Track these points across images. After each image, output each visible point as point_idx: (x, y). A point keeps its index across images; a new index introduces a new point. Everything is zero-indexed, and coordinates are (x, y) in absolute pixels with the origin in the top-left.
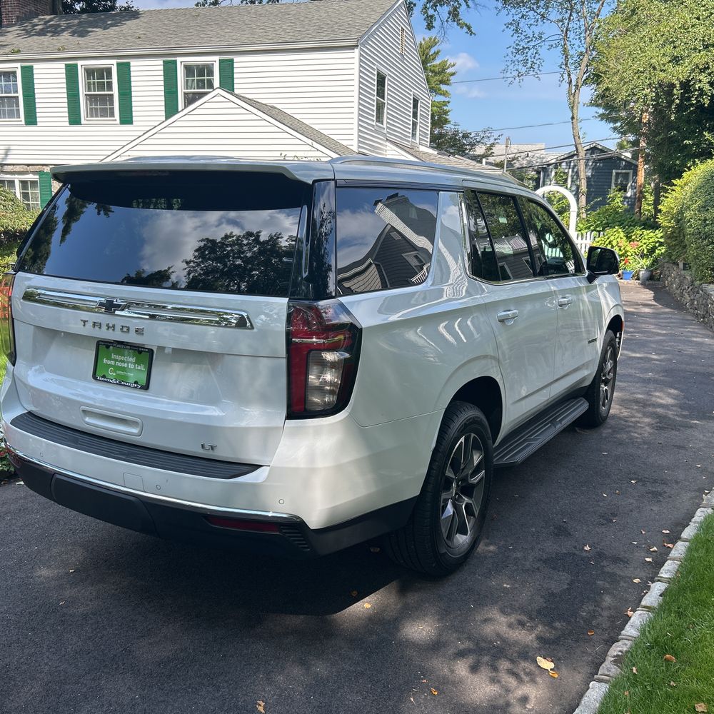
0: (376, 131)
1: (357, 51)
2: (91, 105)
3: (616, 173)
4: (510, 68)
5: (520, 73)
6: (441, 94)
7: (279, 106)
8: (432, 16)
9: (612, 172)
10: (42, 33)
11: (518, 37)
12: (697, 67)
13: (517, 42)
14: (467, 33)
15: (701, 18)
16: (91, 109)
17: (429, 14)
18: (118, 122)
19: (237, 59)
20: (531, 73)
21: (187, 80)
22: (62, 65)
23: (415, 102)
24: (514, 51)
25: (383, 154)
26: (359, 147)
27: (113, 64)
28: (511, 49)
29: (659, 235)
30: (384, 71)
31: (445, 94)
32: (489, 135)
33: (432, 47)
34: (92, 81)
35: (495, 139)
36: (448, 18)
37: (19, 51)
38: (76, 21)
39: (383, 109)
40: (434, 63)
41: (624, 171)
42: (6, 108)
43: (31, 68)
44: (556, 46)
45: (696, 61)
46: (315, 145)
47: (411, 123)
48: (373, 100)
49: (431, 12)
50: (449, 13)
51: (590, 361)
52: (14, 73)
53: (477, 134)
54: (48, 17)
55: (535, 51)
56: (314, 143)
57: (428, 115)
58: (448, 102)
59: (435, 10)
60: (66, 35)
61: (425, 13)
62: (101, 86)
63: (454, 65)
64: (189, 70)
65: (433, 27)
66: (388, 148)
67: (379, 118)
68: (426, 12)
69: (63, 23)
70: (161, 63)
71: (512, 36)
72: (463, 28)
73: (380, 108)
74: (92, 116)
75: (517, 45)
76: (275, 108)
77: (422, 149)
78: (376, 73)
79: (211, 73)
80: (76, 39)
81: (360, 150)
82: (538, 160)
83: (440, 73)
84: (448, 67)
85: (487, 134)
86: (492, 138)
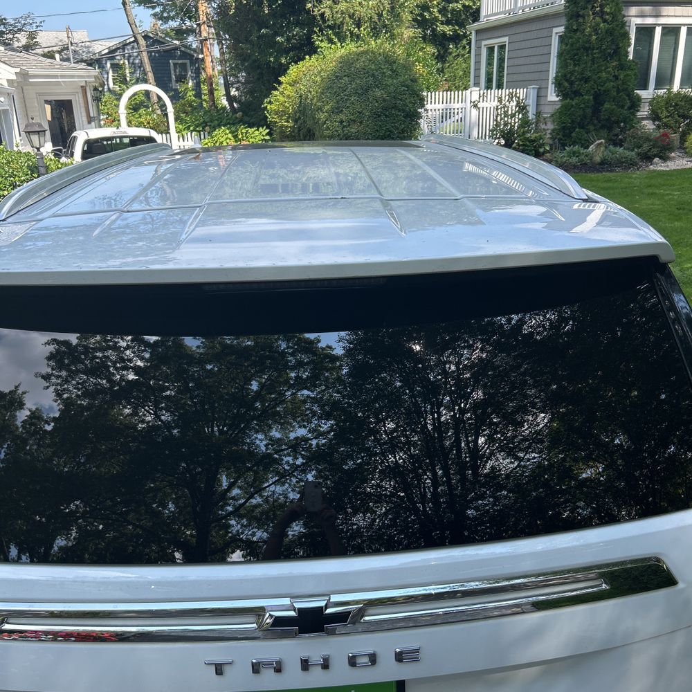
3: (174, 64)
9: (169, 63)
29: (264, 133)
32: (31, 21)
35: (37, 26)
41: (180, 62)
53: (17, 21)
82: (84, 49)
85: (28, 21)
86: (34, 25)
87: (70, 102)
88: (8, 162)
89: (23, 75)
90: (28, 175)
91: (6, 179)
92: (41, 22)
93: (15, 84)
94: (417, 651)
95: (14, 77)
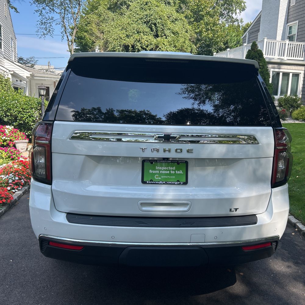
4: (39, 30)
5: (44, 33)
11: (42, 17)
12: (137, 40)
13: (41, 19)
14: (15, 11)
15: (134, 21)
20: (49, 34)
24: (40, 23)
25: (3, 64)
28: (39, 22)
30: (1, 23)
32: (33, 60)
39: (1, 42)
44: (59, 24)
45: (136, 37)
55: (50, 25)
57: (16, 48)
71: (39, 16)
72: (13, 9)
75: (42, 21)
85: (32, 60)
86: (34, 61)
87: (49, 87)
88: (30, 100)
89: (32, 76)
90: (37, 105)
91: (29, 106)
92: (37, 61)
93: (29, 79)
94: (193, 149)
95: (29, 76)
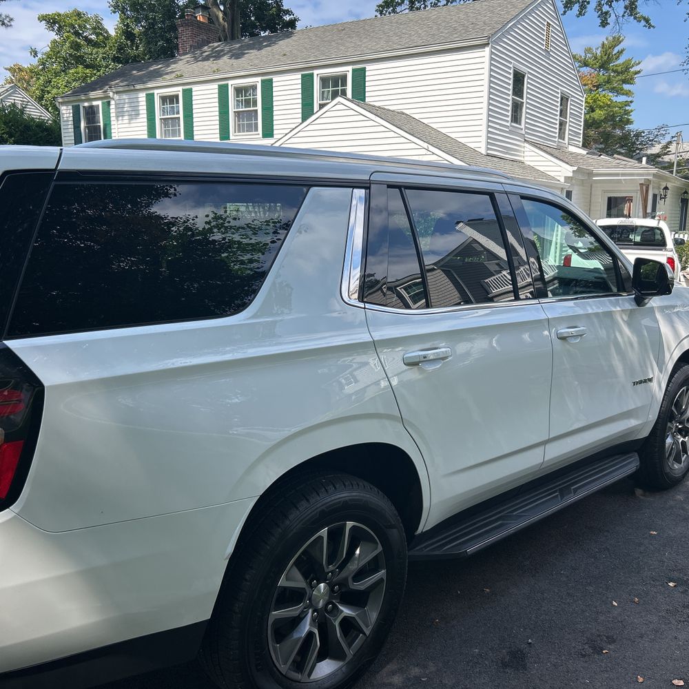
0: (511, 132)
1: (487, 49)
2: (239, 121)
6: (623, 94)
7: (407, 112)
8: (606, 13)
10: (207, 59)
14: (645, 26)
16: (239, 125)
17: (604, 11)
18: (261, 136)
19: (369, 67)
21: (323, 92)
22: (215, 86)
23: (564, 100)
25: (518, 156)
26: (488, 149)
27: (258, 81)
30: (523, 69)
31: (628, 93)
32: (664, 132)
33: (615, 46)
34: (241, 98)
35: (673, 137)
36: (625, 13)
37: (181, 76)
38: (238, 46)
39: (521, 109)
40: (618, 62)
42: (170, 128)
43: (190, 90)
46: (431, 148)
47: (558, 122)
48: (508, 100)
49: (606, 8)
50: (626, 7)
51: (637, 408)
52: (177, 97)
53: (650, 133)
54: (216, 44)
56: (430, 146)
57: (581, 114)
58: (631, 102)
59: (610, 6)
60: (225, 58)
61: (599, 10)
62: (247, 103)
63: (639, 63)
64: (325, 81)
65: (608, 24)
66: (526, 149)
67: (516, 118)
68: (601, 9)
69: (227, 49)
70: (300, 76)
72: (640, 21)
73: (517, 108)
74: (239, 132)
76: (403, 114)
77: (572, 149)
78: (511, 71)
79: (344, 83)
80: (233, 61)
81: (488, 152)
83: (622, 73)
84: (633, 66)
87: (632, 197)
93: (574, 181)
95: (571, 175)
